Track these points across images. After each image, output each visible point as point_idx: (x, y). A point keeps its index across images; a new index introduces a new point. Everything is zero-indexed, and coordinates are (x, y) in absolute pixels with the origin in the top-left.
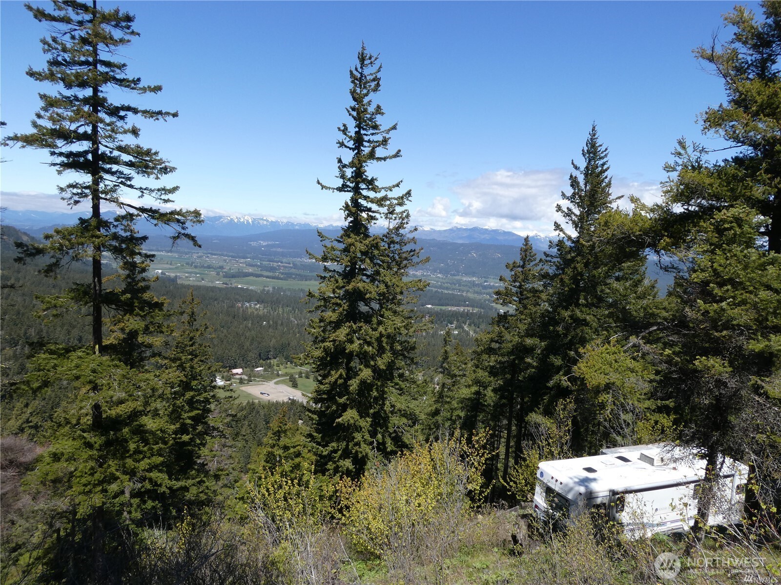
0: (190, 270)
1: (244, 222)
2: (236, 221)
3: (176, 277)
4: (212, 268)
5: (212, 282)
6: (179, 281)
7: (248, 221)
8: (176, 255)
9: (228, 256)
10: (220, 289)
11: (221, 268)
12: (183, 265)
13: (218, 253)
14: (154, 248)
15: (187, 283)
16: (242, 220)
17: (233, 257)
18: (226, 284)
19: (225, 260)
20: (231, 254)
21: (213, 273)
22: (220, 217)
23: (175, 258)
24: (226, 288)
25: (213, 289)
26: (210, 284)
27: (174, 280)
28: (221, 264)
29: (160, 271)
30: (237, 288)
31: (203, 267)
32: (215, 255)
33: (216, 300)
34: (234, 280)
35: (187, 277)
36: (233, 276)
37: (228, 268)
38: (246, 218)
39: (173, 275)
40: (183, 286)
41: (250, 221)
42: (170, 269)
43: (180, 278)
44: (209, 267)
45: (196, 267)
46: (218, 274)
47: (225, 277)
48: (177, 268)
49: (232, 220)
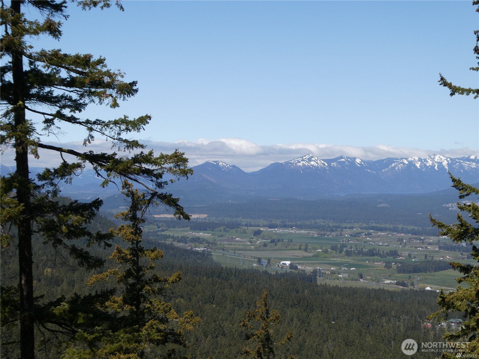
0: (338, 260)
1: (433, 167)
2: (418, 165)
3: (315, 272)
4: (378, 254)
5: (378, 281)
6: (320, 281)
7: (440, 164)
8: (315, 233)
9: (408, 232)
10: (392, 295)
11: (394, 254)
12: (326, 252)
13: (388, 226)
14: (278, 222)
15: (332, 283)
16: (430, 163)
17: (415, 233)
18: (403, 284)
19: (400, 240)
20: (410, 228)
21: (380, 264)
22: (390, 161)
23: (313, 238)
24: (403, 292)
25: (379, 294)
26: (374, 286)
27: (311, 279)
28: (394, 246)
29: (288, 263)
30: (424, 291)
31: (361, 253)
32: (381, 230)
33: (384, 315)
34: (417, 277)
35: (333, 273)
36: (416, 269)
37: (407, 253)
38: (437, 158)
39: (309, 269)
40: (327, 289)
41: (445, 163)
42: (305, 258)
43: (322, 274)
44: (372, 253)
45: (348, 254)
46: (388, 266)
47: (401, 270)
48: (316, 256)
49: (411, 164)
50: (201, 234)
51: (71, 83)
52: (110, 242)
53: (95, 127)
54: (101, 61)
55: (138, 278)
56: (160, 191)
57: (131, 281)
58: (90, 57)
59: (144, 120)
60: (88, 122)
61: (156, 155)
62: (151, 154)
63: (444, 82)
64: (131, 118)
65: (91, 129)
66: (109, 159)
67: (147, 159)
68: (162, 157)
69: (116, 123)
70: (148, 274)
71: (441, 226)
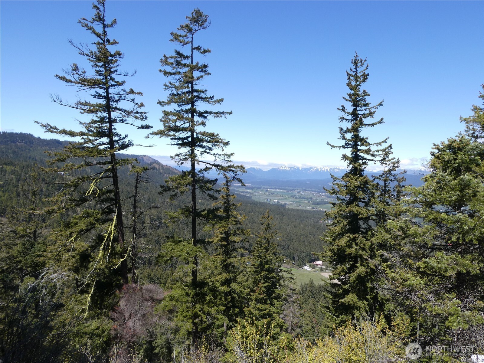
0: (293, 200)
1: (324, 171)
2: (320, 170)
3: (285, 204)
4: (306, 198)
5: (305, 207)
6: (287, 207)
7: (327, 170)
8: (285, 191)
9: (315, 191)
10: (310, 212)
11: (311, 198)
12: (289, 197)
13: (309, 189)
14: (274, 187)
15: (290, 207)
16: (323, 169)
17: (318, 192)
18: (314, 208)
19: (313, 194)
20: (316, 190)
21: (306, 202)
22: (311, 168)
23: (285, 193)
24: (313, 211)
25: (306, 211)
26: (304, 209)
27: (284, 206)
28: (311, 196)
29: (276, 200)
30: (320, 211)
31: (300, 198)
32: (307, 191)
33: (307, 218)
34: (318, 206)
35: (291, 204)
36: (318, 204)
37: (315, 198)
38: (326, 168)
39: (283, 203)
40: (289, 209)
41: (328, 170)
42: (282, 199)
43: (287, 205)
44: (304, 198)
45: (296, 198)
46: (309, 202)
47: (313, 204)
48: (286, 199)
49: (317, 169)
50: (249, 190)
51: (209, 142)
52: (220, 192)
53: (216, 156)
54: (218, 135)
55: (228, 204)
56: (236, 177)
57: (226, 205)
58: (214, 133)
59: (232, 154)
60: (214, 154)
61: (235, 166)
62: (234, 165)
63: (329, 144)
64: (228, 154)
65: (215, 157)
66: (221, 166)
67: (232, 167)
68: (237, 166)
69: (223, 155)
70: (231, 203)
71: (327, 190)
